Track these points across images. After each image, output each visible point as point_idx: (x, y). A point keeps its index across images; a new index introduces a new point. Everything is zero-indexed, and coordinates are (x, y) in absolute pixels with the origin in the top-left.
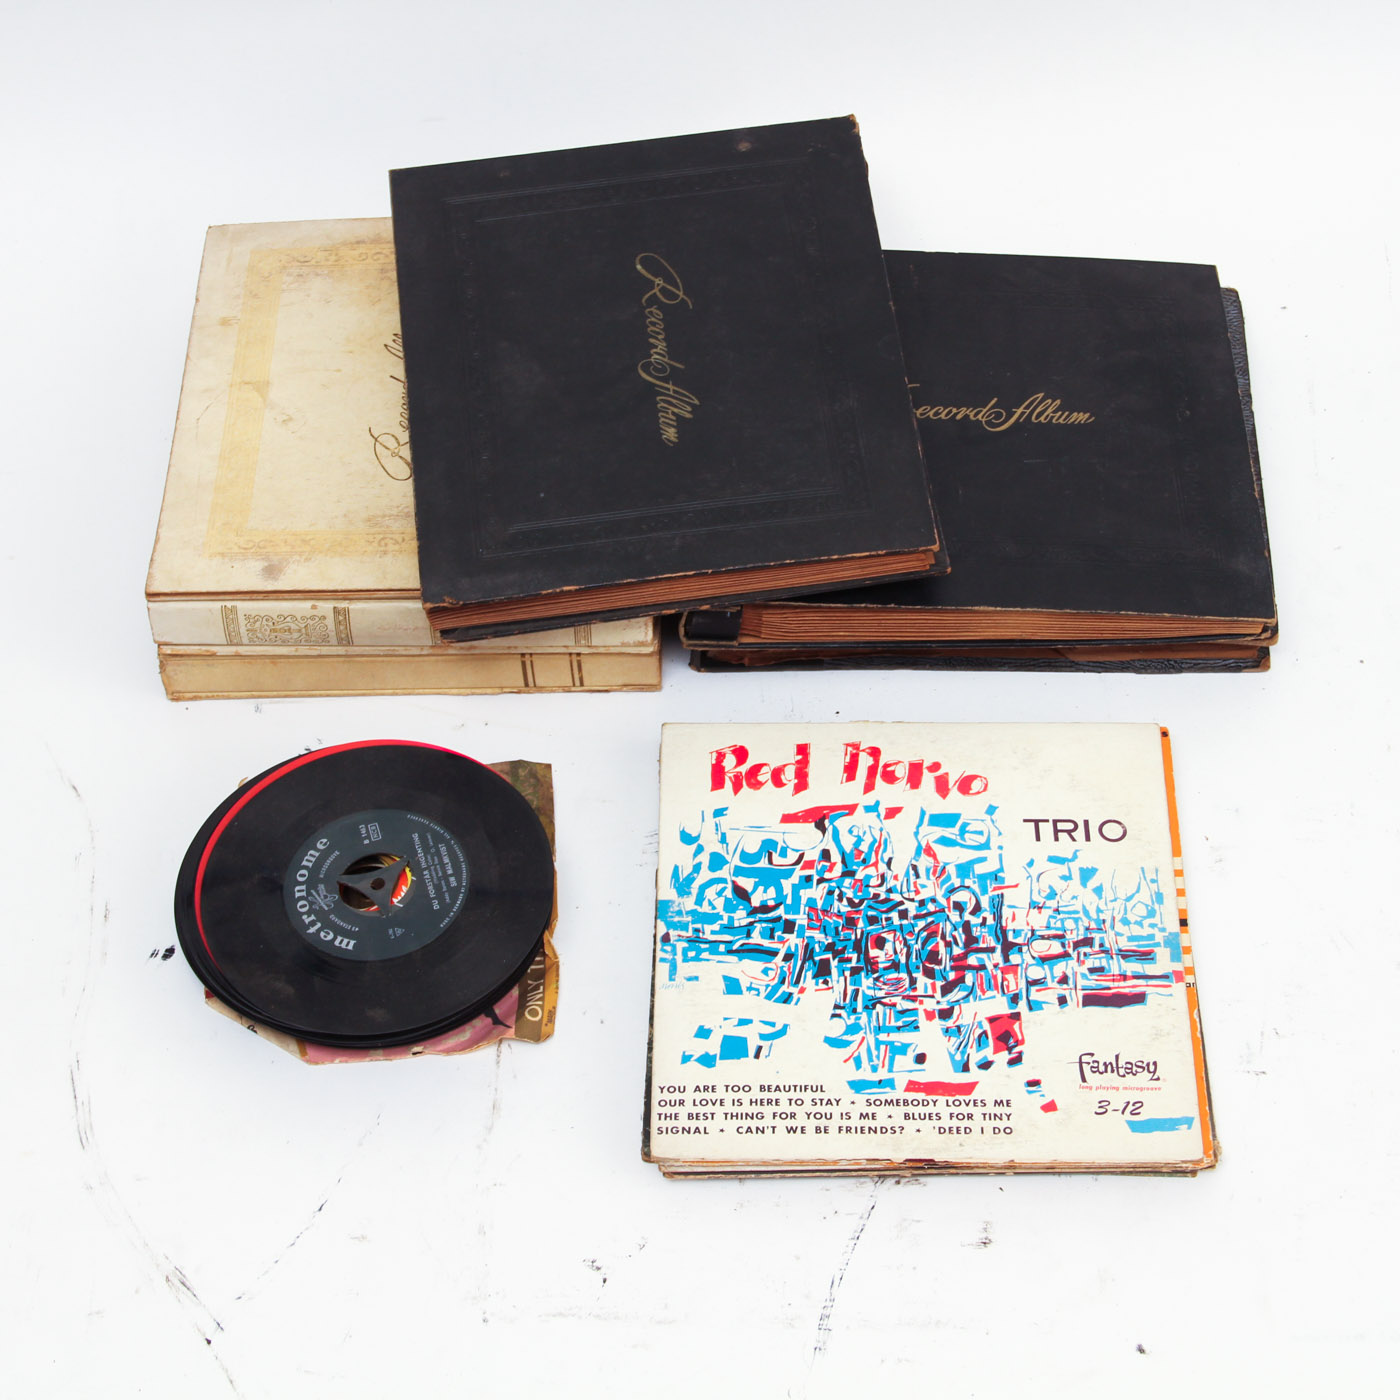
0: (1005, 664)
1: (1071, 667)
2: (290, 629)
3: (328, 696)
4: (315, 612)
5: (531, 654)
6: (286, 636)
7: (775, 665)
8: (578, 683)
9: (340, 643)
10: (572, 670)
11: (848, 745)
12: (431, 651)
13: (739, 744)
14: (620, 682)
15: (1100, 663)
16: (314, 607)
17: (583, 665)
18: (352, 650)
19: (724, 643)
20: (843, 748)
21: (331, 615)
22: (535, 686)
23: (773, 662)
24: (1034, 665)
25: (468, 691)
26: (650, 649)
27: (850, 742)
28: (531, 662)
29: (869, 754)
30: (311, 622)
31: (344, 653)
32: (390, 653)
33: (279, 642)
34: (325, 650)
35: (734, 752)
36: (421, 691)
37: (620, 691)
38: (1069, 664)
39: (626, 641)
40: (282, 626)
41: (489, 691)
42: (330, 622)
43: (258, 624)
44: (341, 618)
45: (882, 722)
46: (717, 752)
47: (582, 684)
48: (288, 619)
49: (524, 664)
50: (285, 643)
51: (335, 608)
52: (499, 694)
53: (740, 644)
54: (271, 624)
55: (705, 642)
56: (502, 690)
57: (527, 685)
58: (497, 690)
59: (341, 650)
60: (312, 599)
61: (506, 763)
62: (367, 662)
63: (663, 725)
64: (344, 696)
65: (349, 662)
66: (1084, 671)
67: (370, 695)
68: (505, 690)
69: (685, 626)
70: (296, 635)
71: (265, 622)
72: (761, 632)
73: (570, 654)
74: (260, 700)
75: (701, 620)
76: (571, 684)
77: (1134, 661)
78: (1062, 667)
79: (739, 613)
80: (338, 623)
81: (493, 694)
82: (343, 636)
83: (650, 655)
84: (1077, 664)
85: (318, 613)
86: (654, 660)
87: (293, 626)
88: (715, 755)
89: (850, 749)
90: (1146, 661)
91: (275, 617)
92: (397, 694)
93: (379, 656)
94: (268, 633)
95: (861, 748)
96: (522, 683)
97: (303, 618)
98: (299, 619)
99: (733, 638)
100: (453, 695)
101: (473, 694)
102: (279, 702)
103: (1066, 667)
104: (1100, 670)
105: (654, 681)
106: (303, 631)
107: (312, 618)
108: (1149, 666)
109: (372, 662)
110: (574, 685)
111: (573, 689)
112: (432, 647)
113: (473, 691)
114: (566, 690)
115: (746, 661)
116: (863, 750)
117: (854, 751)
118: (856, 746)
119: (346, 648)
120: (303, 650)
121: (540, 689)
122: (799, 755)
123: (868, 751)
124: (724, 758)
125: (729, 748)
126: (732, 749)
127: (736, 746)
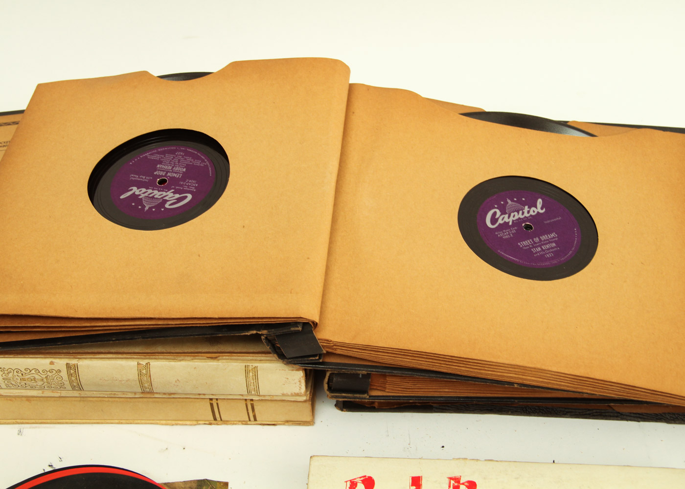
0: (567, 412)
1: (617, 417)
2: (35, 379)
3: (72, 423)
4: (52, 367)
5: (217, 399)
6: (33, 384)
7: (396, 408)
8: (252, 418)
9: (73, 388)
10: (247, 410)
11: (451, 479)
12: (142, 396)
13: (368, 475)
14: (284, 419)
15: (639, 414)
16: (52, 363)
17: (255, 407)
18: (83, 394)
19: (358, 395)
20: (447, 481)
21: (64, 370)
22: (221, 420)
23: (395, 406)
24: (589, 414)
25: (174, 422)
26: (304, 398)
27: (453, 476)
28: (217, 404)
29: (467, 486)
30: (50, 374)
31: (78, 395)
32: (112, 396)
33: (29, 387)
34: (64, 393)
35: (363, 482)
36: (139, 421)
37: (284, 424)
38: (616, 415)
39: (285, 392)
40: (30, 376)
41: (188, 423)
42: (64, 374)
43: (11, 375)
44: (72, 372)
45: (477, 460)
46: (350, 481)
47: (255, 420)
48: (33, 372)
49: (212, 405)
50: (32, 388)
51: (67, 364)
52: (195, 425)
53: (370, 396)
54: (21, 375)
55: (344, 395)
56: (197, 422)
57: (215, 419)
58: (195, 423)
59: (76, 393)
60: (51, 358)
61: (194, 481)
62: (96, 401)
63: (311, 457)
64: (83, 423)
65: (83, 401)
66: (627, 420)
67: (102, 423)
68: (199, 422)
69: (328, 383)
70: (40, 383)
71: (15, 373)
72: (385, 388)
73: (246, 400)
74: (23, 425)
75: (339, 379)
76: (248, 420)
77: (665, 413)
78: (611, 416)
79: (368, 376)
80: (70, 375)
81: (191, 425)
82: (75, 384)
83: (305, 401)
84: (621, 414)
85: (55, 367)
86: (308, 406)
87: (37, 377)
88: (349, 483)
89: (452, 482)
90: (674, 414)
91: (23, 370)
92: (122, 423)
93: (105, 397)
94: (19, 381)
95: (461, 482)
96: (212, 418)
97: (44, 371)
98: (41, 372)
99: (365, 392)
100: (163, 424)
101: (177, 424)
102: (36, 427)
103: (613, 416)
104: (639, 420)
105: (309, 419)
106: (45, 380)
107: (51, 371)
108: (677, 418)
109: (100, 401)
110: (250, 420)
111: (249, 423)
112: (142, 393)
113: (176, 422)
114: (244, 423)
115: (376, 405)
116: (463, 484)
117: (456, 484)
118: (457, 480)
119: (80, 392)
120: (48, 393)
121: (226, 422)
122: (412, 485)
123: (466, 484)
124: (356, 486)
125: (360, 478)
126: (362, 479)
127: (365, 476)
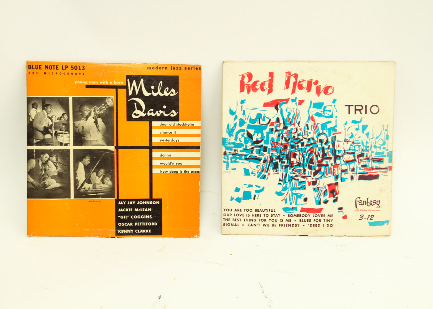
13: (249, 72)
20: (285, 74)
27: (287, 71)
29: (294, 77)
35: (248, 75)
46: (242, 75)
63: (223, 62)
88: (241, 76)
89: (287, 74)
95: (291, 74)
116: (292, 75)
117: (289, 76)
118: (289, 73)
122: (270, 77)
123: (294, 75)
124: (244, 78)
125: (246, 73)
126: (247, 74)
127: (248, 73)
